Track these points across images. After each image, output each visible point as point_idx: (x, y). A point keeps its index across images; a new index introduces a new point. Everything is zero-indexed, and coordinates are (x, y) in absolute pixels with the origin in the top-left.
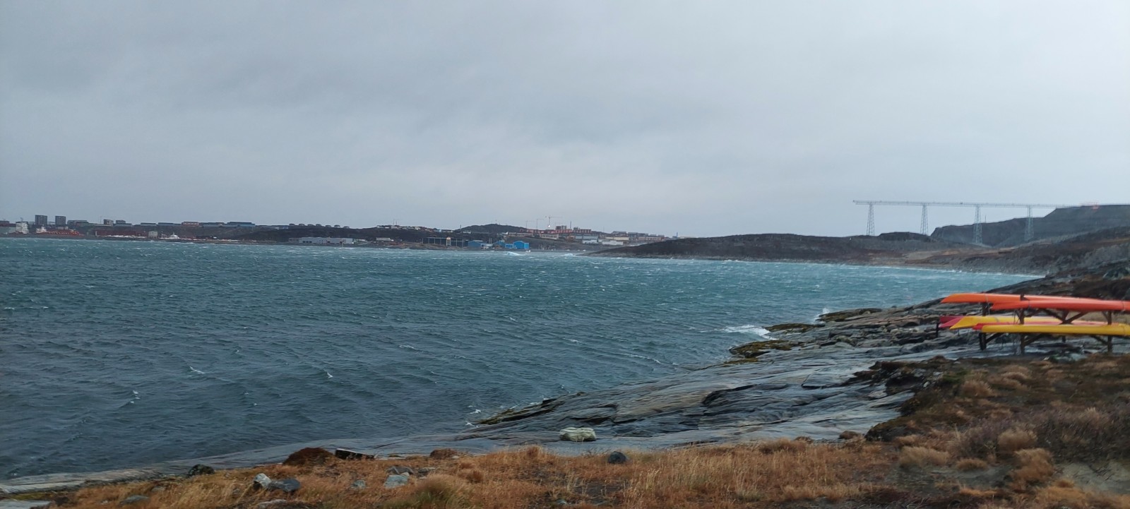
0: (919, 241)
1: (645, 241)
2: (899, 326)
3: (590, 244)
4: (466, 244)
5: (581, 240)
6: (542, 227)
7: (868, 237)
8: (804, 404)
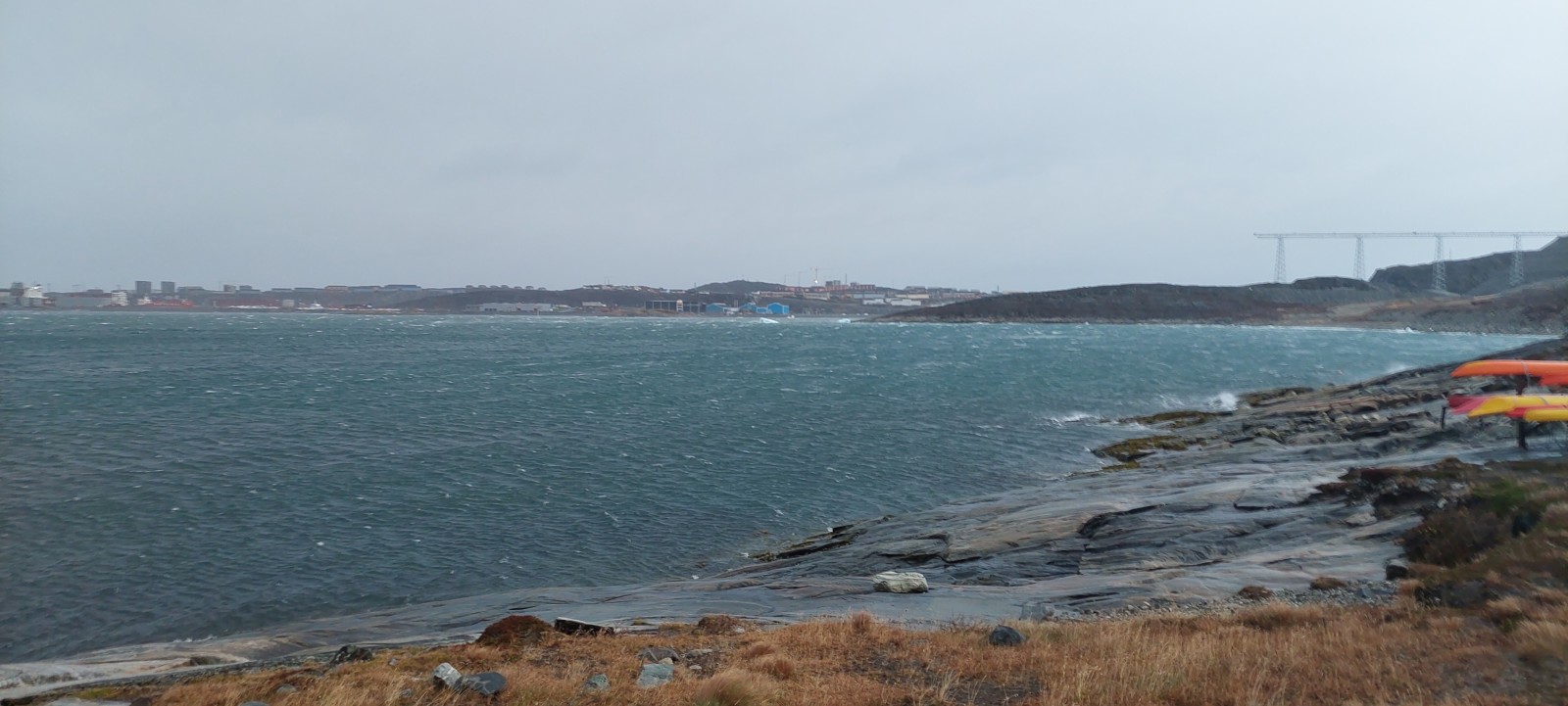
0: (1353, 289)
1: (952, 299)
2: (1346, 413)
3: (874, 305)
4: (703, 308)
5: (861, 300)
6: (806, 284)
7: (1277, 285)
8: (1243, 534)
